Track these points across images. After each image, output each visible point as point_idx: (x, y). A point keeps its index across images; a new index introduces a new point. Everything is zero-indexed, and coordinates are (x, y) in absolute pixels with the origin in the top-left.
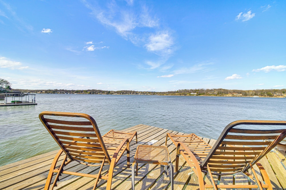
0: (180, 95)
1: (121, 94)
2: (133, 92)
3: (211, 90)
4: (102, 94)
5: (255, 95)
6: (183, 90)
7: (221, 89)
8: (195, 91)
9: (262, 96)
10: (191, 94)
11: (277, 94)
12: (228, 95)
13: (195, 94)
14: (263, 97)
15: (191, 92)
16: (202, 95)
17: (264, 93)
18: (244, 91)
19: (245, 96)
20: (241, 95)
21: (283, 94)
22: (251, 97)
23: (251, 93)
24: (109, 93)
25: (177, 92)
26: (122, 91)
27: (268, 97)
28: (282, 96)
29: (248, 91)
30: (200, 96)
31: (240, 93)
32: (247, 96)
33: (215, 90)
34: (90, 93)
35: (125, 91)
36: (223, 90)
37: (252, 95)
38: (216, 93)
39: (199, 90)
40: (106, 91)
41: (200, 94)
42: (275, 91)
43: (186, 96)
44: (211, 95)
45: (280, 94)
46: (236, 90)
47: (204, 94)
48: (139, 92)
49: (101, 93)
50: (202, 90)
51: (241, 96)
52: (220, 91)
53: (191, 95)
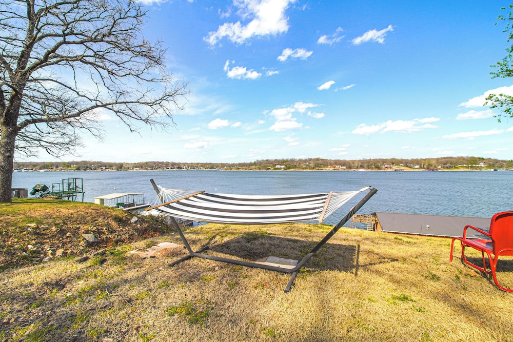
0: (260, 169)
1: (149, 168)
2: (172, 165)
3: (305, 161)
4: (107, 170)
5: (362, 167)
6: (263, 160)
7: (318, 159)
8: (282, 162)
9: (369, 168)
10: (276, 167)
11: (386, 166)
12: (328, 169)
13: (282, 167)
14: (369, 170)
15: (276, 165)
16: (292, 170)
17: (372, 164)
18: (348, 162)
19: (349, 170)
20: (345, 167)
21: (392, 166)
22: (356, 170)
23: (357, 165)
24: (120, 167)
25: (255, 164)
26: (149, 164)
27: (376, 170)
28: (391, 168)
29: (353, 162)
30: (290, 170)
31: (344, 165)
32: (351, 170)
33: (310, 160)
34: (78, 169)
35: (154, 163)
36: (321, 160)
37: (357, 168)
38: (312, 165)
39: (287, 161)
40: (115, 164)
41: (289, 168)
42: (384, 161)
43: (269, 170)
44: (305, 168)
45: (389, 166)
46: (339, 160)
47: (295, 167)
48: (184, 164)
49: (104, 168)
50: (292, 161)
51: (344, 169)
52: (317, 162)
53: (276, 169)
